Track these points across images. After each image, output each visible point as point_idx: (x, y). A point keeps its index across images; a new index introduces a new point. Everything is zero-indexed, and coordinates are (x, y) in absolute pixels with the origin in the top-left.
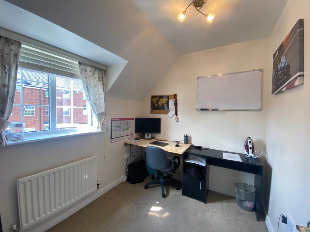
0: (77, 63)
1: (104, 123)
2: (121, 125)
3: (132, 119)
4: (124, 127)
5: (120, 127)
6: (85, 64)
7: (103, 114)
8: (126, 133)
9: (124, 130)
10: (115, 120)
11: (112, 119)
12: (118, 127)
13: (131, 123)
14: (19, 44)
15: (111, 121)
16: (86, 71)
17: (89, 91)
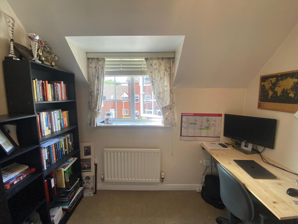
0: (144, 59)
1: (168, 117)
2: (196, 122)
3: (220, 115)
4: (201, 126)
5: (195, 124)
6: (151, 59)
7: (166, 108)
8: (204, 133)
9: (201, 129)
10: (187, 115)
11: (182, 114)
12: (191, 124)
13: (215, 121)
14: (104, 59)
15: (182, 116)
16: (152, 66)
17: (154, 84)
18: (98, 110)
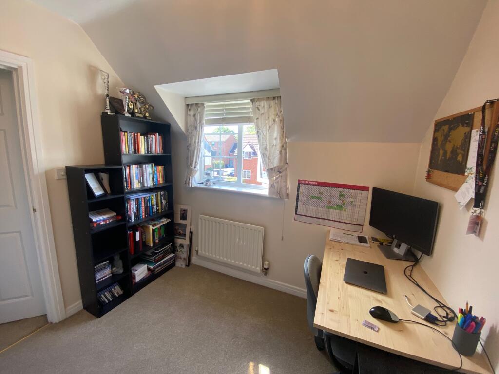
0: (249, 101)
1: (275, 184)
2: (321, 196)
3: (366, 189)
4: (330, 202)
5: (318, 198)
6: (259, 100)
8: (334, 214)
9: (329, 207)
10: (308, 183)
11: (299, 181)
12: (313, 197)
13: (355, 197)
15: (299, 184)
16: (259, 109)
17: (260, 136)
18: (195, 168)
